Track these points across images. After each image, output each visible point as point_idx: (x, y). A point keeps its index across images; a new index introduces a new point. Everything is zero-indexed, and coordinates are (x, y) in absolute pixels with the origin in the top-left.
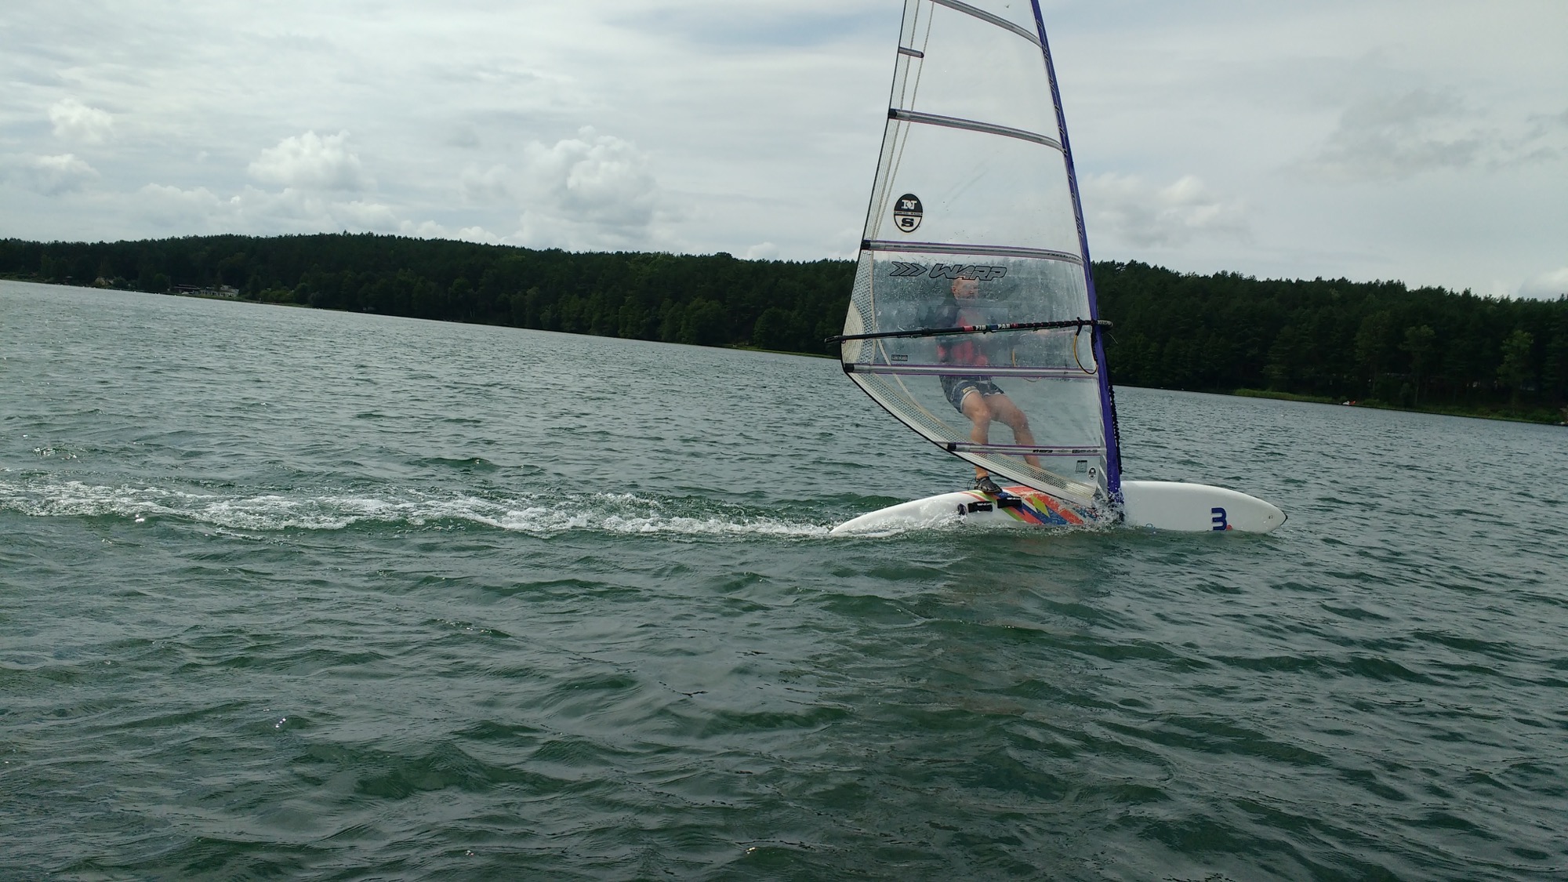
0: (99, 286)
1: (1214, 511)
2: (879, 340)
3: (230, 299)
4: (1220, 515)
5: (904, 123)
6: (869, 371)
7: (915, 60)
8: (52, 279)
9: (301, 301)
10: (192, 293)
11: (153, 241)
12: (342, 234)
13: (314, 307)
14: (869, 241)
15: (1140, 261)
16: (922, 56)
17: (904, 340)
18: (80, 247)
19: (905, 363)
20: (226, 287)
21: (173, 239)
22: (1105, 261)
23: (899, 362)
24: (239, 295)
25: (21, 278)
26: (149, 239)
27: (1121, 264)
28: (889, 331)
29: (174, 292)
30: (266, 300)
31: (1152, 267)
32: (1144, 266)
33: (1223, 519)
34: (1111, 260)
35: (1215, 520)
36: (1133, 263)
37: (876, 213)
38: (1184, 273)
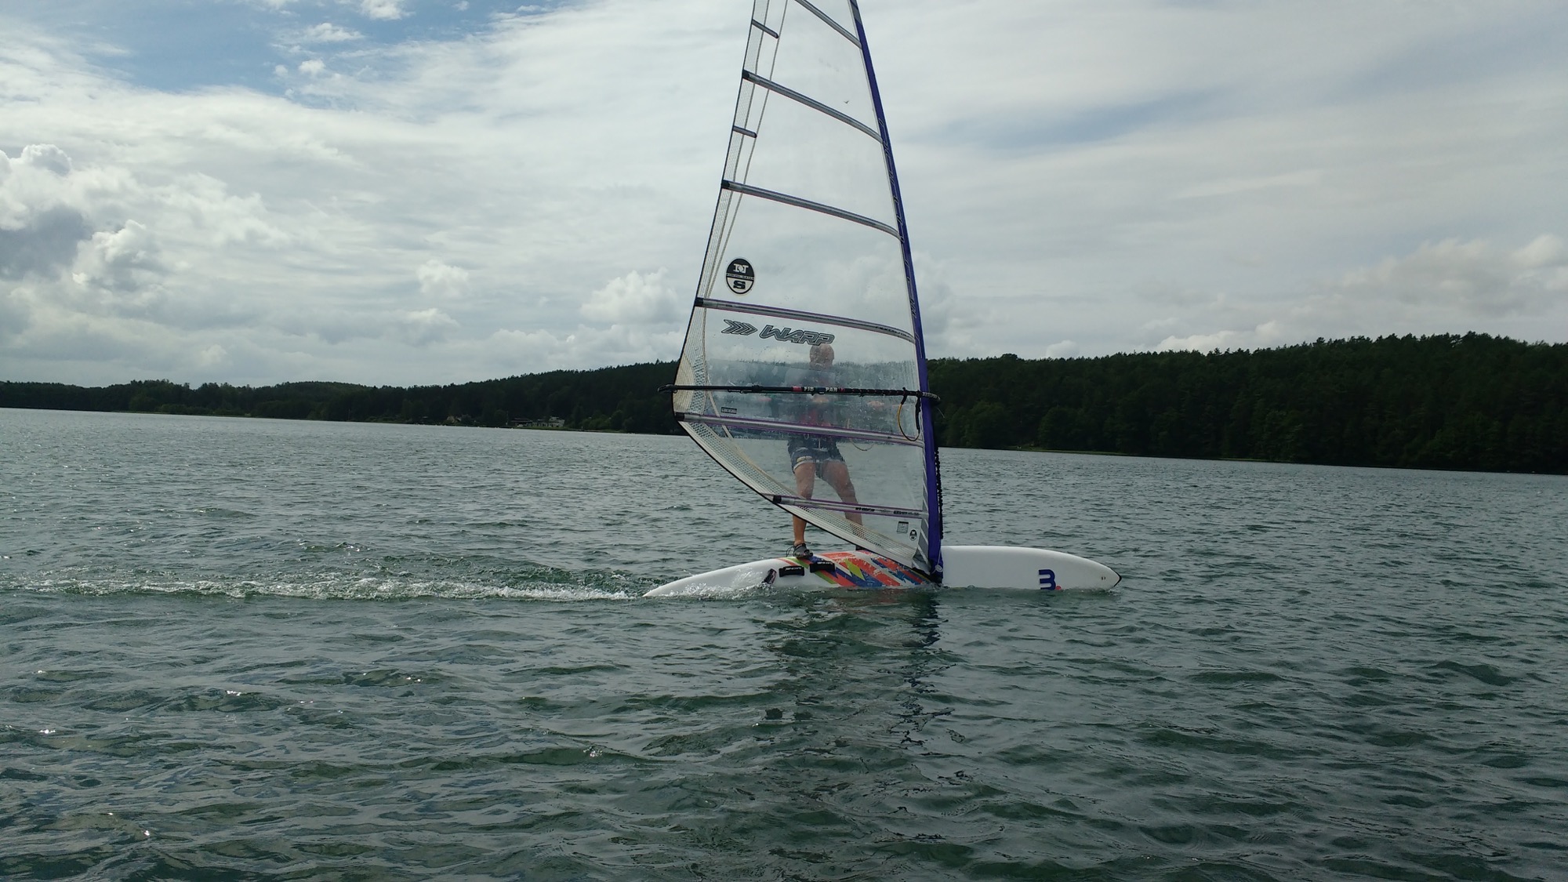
0: (450, 424)
1: (1042, 572)
2: (709, 392)
3: (557, 429)
4: (1048, 576)
5: (736, 194)
6: (699, 421)
7: (748, 139)
8: (410, 420)
9: (616, 427)
10: (526, 425)
11: (496, 380)
12: (654, 363)
13: (627, 432)
14: (702, 299)
15: (1479, 332)
16: (755, 136)
17: (735, 395)
18: (436, 389)
19: (734, 415)
20: (554, 418)
21: (512, 377)
22: (1437, 334)
23: (728, 415)
24: (565, 424)
25: (385, 421)
26: (493, 379)
27: (1457, 337)
28: (719, 385)
29: (511, 426)
30: (586, 428)
31: (1494, 337)
32: (1485, 337)
33: (1051, 580)
34: (1444, 333)
35: (1042, 581)
36: (1471, 336)
37: (709, 273)
38: (1531, 342)
